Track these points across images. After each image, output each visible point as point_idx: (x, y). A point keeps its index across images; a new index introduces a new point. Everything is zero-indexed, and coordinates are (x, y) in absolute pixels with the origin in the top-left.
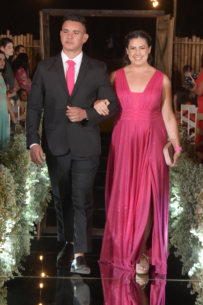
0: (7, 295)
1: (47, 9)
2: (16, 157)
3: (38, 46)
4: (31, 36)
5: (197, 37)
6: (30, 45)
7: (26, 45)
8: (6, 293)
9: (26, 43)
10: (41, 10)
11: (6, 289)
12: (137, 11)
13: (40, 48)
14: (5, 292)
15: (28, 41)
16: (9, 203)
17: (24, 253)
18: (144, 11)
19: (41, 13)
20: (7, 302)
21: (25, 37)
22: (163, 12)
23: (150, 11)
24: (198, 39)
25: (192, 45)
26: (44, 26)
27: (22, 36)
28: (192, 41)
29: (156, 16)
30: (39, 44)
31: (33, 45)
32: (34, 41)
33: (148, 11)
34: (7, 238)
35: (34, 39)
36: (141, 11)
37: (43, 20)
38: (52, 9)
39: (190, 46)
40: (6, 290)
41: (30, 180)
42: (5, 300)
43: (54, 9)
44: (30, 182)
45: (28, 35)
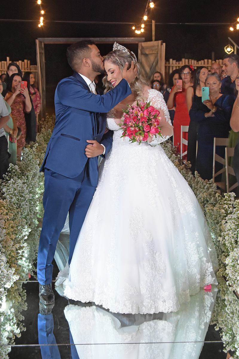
0: (26, 297)
1: (42, 38)
2: (26, 169)
3: (35, 71)
4: (29, 62)
5: (173, 60)
6: (28, 70)
7: (24, 69)
8: (26, 296)
9: (24, 68)
10: (37, 39)
11: (25, 292)
12: (121, 38)
13: (37, 72)
14: (24, 295)
15: (26, 66)
16: (24, 213)
17: (36, 256)
18: (126, 38)
19: (37, 41)
20: (27, 305)
21: (23, 63)
22: (144, 39)
23: (132, 38)
24: (174, 61)
25: (169, 67)
26: (40, 53)
27: (20, 62)
28: (169, 64)
29: (137, 42)
30: (36, 69)
31: (30, 70)
32: (31, 66)
33: (131, 38)
34: (25, 245)
35: (31, 64)
36: (124, 38)
37: (39, 47)
38: (46, 38)
39: (167, 68)
40: (26, 294)
41: (38, 190)
42: (26, 303)
43: (48, 38)
44: (39, 192)
45: (26, 61)
